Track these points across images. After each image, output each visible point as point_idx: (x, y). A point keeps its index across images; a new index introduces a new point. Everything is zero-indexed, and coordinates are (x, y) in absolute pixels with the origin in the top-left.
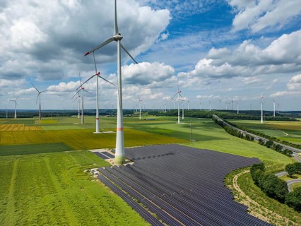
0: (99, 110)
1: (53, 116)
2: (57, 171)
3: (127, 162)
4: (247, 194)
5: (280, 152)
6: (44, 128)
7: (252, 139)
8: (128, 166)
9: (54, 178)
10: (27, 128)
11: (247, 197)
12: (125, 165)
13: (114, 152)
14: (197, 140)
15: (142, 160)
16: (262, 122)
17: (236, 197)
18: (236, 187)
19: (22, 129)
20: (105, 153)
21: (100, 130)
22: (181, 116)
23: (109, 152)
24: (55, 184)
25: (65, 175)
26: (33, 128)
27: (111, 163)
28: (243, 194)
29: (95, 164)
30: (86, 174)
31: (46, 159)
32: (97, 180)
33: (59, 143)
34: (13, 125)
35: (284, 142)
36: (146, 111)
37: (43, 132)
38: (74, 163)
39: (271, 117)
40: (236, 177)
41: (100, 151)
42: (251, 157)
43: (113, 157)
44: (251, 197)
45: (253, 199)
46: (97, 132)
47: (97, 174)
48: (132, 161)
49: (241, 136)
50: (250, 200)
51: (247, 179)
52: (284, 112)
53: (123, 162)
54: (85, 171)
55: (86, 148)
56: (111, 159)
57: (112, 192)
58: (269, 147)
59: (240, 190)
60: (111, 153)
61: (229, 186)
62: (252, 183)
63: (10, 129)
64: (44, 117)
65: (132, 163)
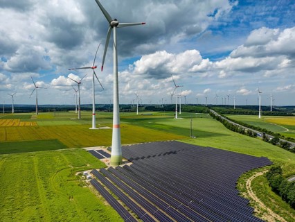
0: (96, 105)
1: (51, 111)
2: (44, 175)
3: (124, 163)
4: (268, 206)
5: (288, 150)
6: (40, 123)
7: (255, 135)
8: (126, 167)
9: (40, 183)
10: (22, 124)
11: (268, 209)
12: (122, 166)
13: (110, 150)
14: (197, 137)
15: (141, 160)
16: (260, 116)
17: (256, 210)
18: (252, 195)
19: (17, 124)
20: (101, 151)
21: (97, 126)
22: (178, 111)
23: (105, 150)
24: (40, 191)
25: (54, 179)
26: (28, 124)
27: (106, 163)
28: (262, 205)
29: (88, 165)
30: (78, 178)
31: (35, 159)
32: (90, 186)
33: (52, 140)
34: (8, 121)
35: (289, 139)
36: (143, 106)
37: (38, 127)
38: (65, 165)
39: (268, 112)
40: (249, 182)
41: (96, 149)
42: (259, 156)
43: (109, 156)
44: (273, 209)
45: (277, 213)
46: (93, 128)
47: (90, 178)
48: (130, 161)
49: (243, 132)
50: (274, 215)
51: (261, 184)
52: (280, 107)
53: (120, 163)
54: (77, 174)
55: (80, 146)
56: (106, 159)
57: (106, 203)
58: (274, 144)
59: (257, 200)
60: (108, 152)
61: (244, 194)
62: (269, 190)
63: (4, 125)
64: (41, 112)
65: (129, 164)
